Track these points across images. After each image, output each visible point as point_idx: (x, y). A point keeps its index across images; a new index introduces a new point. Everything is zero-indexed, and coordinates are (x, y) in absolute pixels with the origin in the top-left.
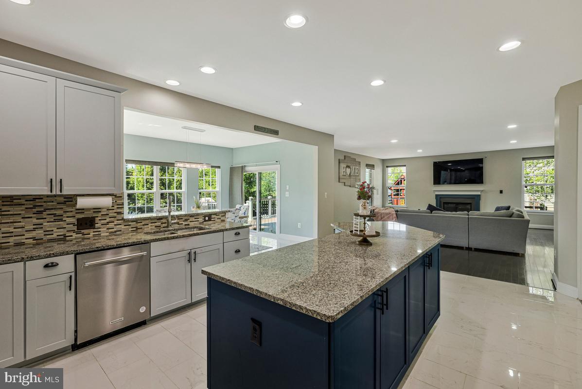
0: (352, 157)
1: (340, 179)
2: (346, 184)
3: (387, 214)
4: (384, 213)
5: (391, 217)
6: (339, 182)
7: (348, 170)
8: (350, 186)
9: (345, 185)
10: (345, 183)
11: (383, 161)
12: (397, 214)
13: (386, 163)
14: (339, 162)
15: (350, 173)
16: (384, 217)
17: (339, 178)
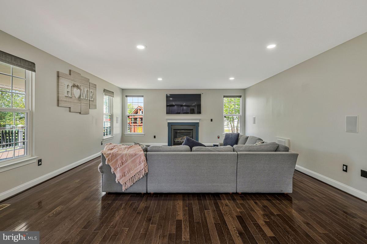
0: (82, 75)
1: (60, 102)
2: (72, 110)
3: (132, 156)
4: (126, 155)
5: (138, 161)
6: (58, 105)
7: (76, 92)
8: (80, 113)
9: (70, 111)
10: (70, 108)
11: (123, 90)
12: (146, 156)
13: (125, 93)
14: (58, 76)
15: (80, 96)
16: (126, 161)
17: (58, 100)
